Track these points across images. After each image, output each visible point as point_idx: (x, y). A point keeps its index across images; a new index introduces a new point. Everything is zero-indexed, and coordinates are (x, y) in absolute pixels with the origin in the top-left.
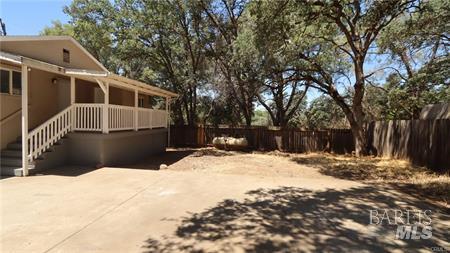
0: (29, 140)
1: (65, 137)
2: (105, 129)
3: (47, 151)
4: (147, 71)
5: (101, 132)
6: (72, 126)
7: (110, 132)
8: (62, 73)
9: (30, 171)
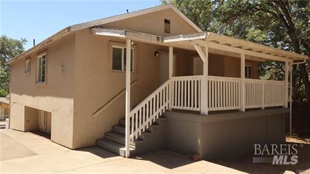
0: (131, 118)
1: (162, 116)
2: (204, 109)
3: (146, 131)
4: (253, 31)
5: (199, 113)
6: (169, 104)
7: (210, 113)
8: (160, 43)
9: (131, 152)
